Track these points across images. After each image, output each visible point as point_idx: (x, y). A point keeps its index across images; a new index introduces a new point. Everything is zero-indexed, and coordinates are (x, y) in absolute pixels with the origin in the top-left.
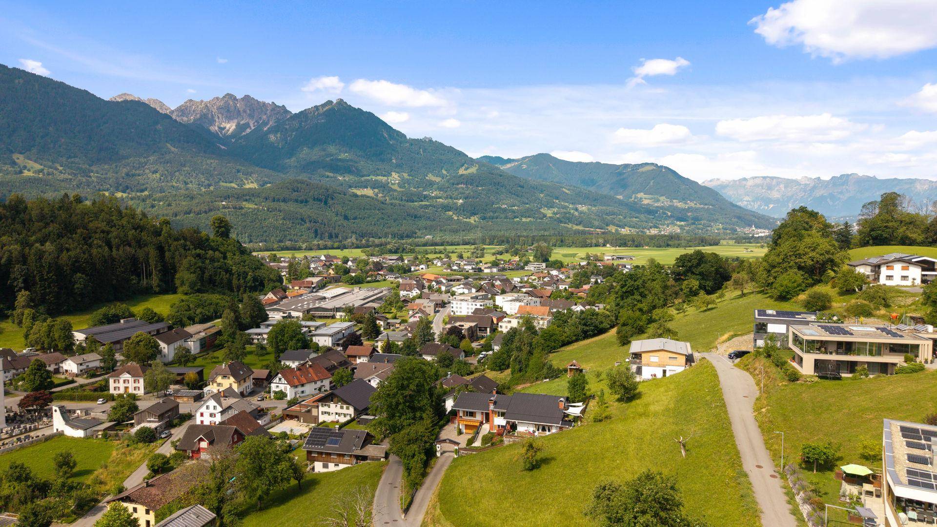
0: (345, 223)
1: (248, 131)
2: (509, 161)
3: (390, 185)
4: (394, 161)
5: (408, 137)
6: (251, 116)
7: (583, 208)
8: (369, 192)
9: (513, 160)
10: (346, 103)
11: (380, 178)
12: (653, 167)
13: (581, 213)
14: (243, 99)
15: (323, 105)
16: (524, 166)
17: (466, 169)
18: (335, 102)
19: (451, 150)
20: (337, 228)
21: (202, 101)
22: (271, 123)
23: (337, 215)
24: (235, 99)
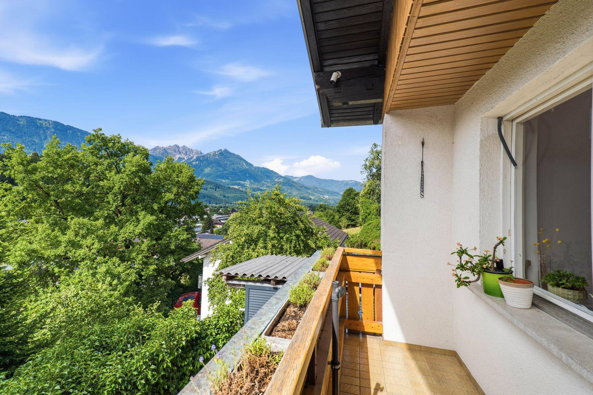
0: (224, 199)
1: (184, 161)
2: (296, 178)
3: (245, 185)
4: (248, 175)
5: (254, 166)
6: (186, 154)
7: (326, 197)
8: (236, 187)
9: (298, 178)
10: (228, 151)
11: (240, 182)
12: (354, 182)
13: (326, 198)
14: (182, 147)
15: (218, 151)
16: (302, 180)
17: (278, 180)
18: (223, 150)
19: (272, 171)
20: (220, 200)
21: (163, 147)
22: (195, 158)
23: (220, 195)
24: (178, 147)
